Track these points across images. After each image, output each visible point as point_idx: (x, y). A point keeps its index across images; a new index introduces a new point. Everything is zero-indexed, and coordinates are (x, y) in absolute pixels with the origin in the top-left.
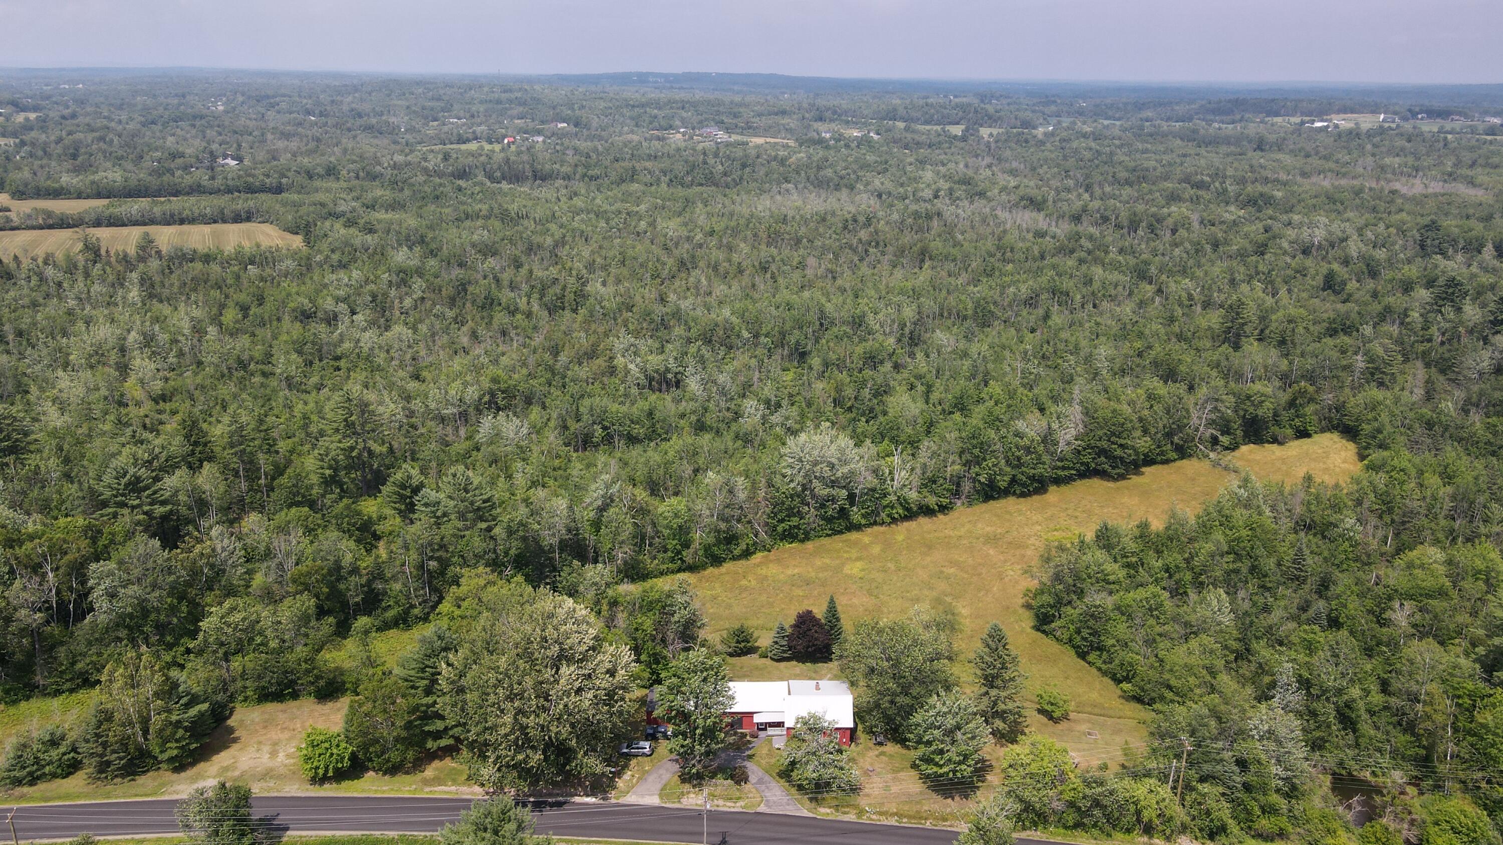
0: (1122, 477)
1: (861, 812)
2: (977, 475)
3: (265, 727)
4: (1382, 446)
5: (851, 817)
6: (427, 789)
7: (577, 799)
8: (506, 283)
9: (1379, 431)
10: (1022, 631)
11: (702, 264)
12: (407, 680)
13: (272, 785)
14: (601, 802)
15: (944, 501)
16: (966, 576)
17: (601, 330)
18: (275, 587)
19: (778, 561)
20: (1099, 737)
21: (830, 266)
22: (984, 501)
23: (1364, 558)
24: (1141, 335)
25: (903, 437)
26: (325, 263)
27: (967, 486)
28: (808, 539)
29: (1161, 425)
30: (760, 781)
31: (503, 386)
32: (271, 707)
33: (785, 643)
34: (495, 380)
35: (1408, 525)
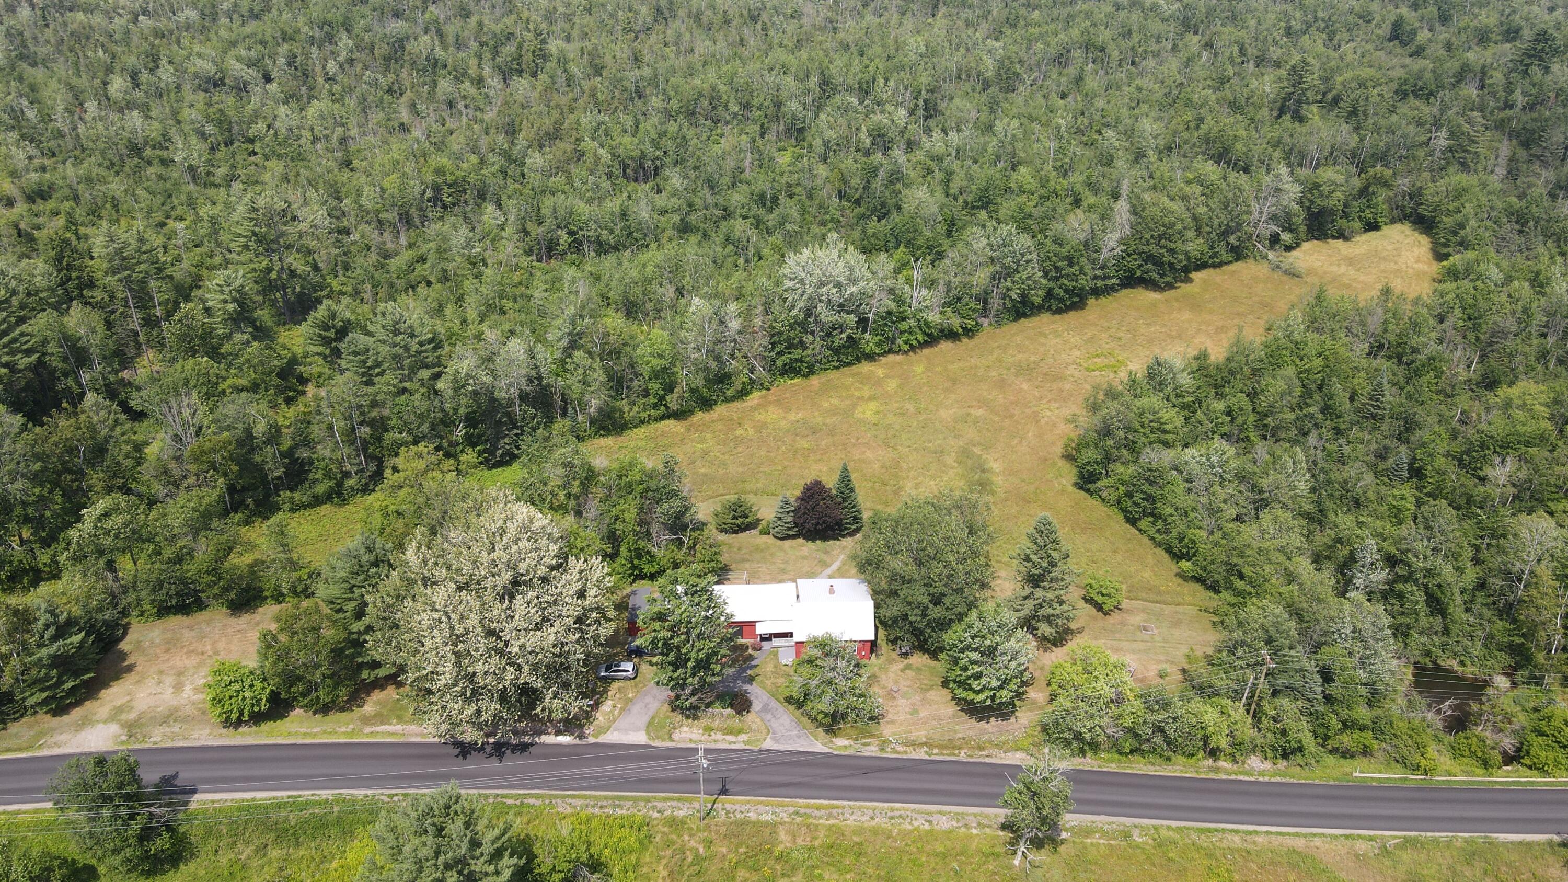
0: (1170, 286)
1: (884, 744)
2: (1008, 290)
3: (167, 651)
4: (1464, 244)
5: (872, 750)
6: (368, 730)
7: (546, 739)
8: (451, 39)
9: (1462, 226)
10: (1063, 492)
11: (681, 13)
12: (332, 603)
13: (176, 729)
14: (577, 741)
15: (970, 323)
16: (996, 419)
17: (564, 100)
18: (172, 465)
19: (778, 402)
20: (1156, 631)
21: (830, 14)
22: (1015, 320)
23: (1449, 390)
24: (1189, 103)
25: (920, 241)
26: (234, 11)
27: (995, 303)
28: (813, 373)
29: (1216, 222)
30: (765, 709)
31: (450, 179)
32: (175, 621)
33: (790, 519)
34: (439, 171)
35: (1496, 347)
